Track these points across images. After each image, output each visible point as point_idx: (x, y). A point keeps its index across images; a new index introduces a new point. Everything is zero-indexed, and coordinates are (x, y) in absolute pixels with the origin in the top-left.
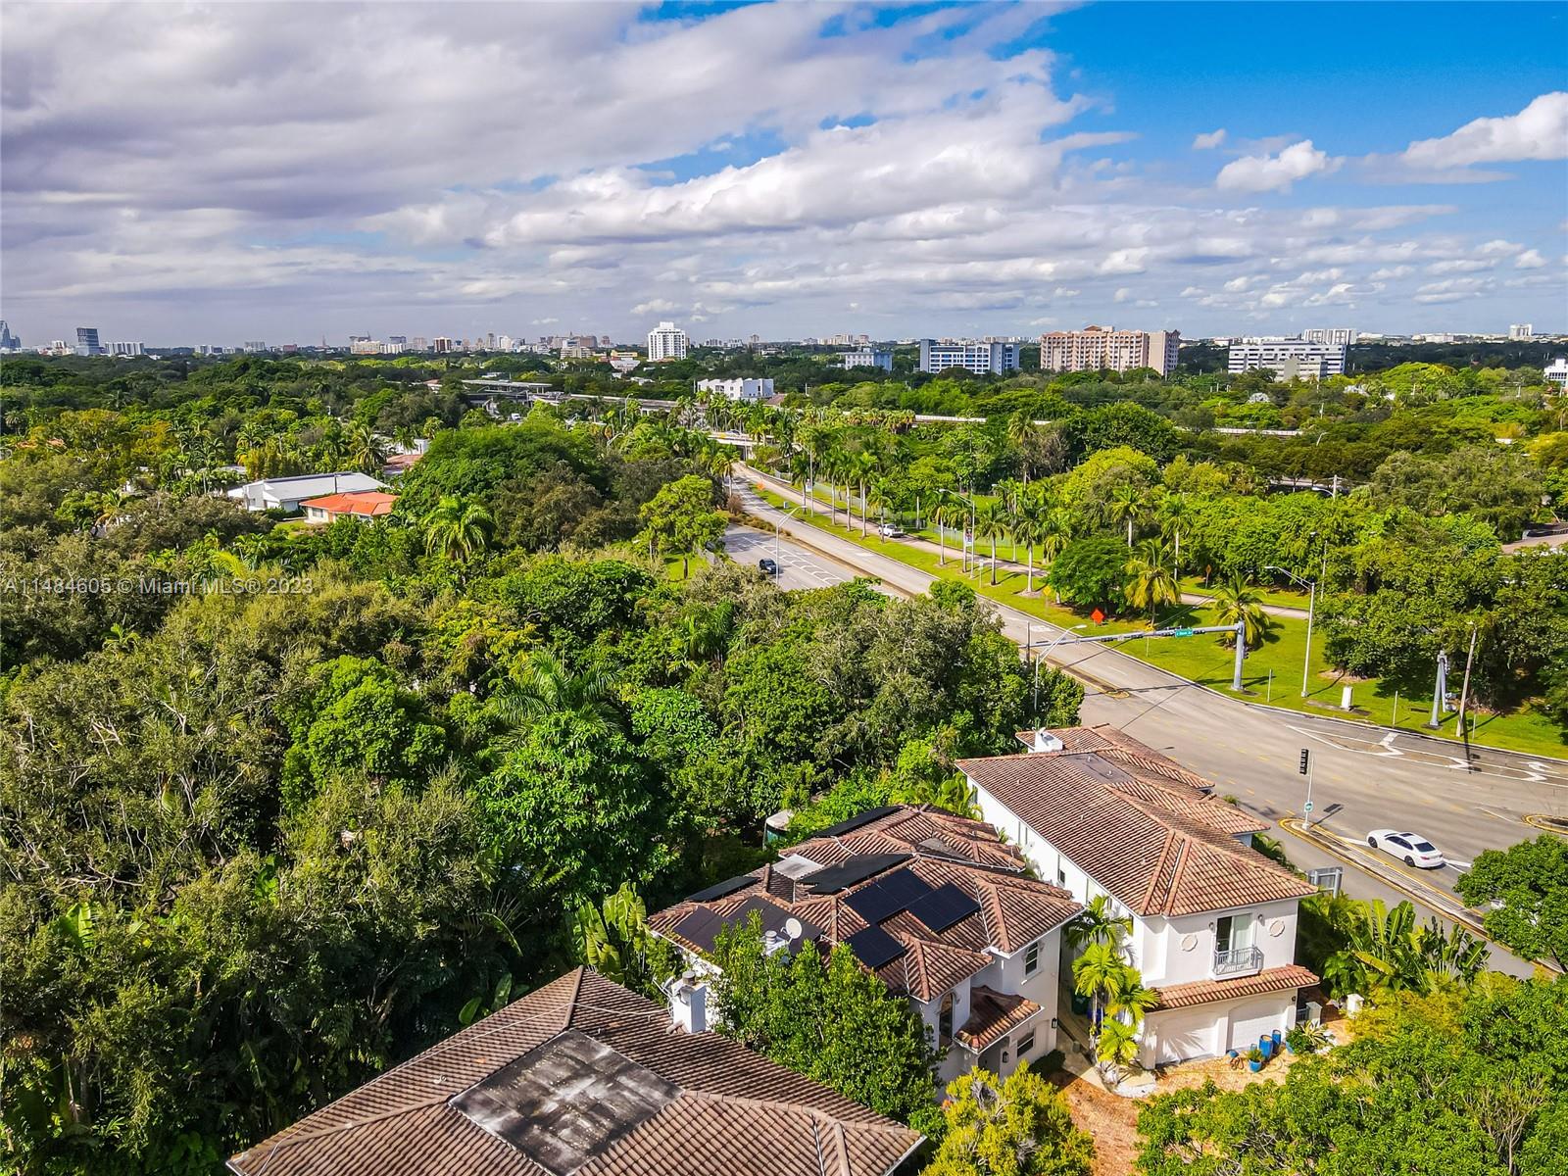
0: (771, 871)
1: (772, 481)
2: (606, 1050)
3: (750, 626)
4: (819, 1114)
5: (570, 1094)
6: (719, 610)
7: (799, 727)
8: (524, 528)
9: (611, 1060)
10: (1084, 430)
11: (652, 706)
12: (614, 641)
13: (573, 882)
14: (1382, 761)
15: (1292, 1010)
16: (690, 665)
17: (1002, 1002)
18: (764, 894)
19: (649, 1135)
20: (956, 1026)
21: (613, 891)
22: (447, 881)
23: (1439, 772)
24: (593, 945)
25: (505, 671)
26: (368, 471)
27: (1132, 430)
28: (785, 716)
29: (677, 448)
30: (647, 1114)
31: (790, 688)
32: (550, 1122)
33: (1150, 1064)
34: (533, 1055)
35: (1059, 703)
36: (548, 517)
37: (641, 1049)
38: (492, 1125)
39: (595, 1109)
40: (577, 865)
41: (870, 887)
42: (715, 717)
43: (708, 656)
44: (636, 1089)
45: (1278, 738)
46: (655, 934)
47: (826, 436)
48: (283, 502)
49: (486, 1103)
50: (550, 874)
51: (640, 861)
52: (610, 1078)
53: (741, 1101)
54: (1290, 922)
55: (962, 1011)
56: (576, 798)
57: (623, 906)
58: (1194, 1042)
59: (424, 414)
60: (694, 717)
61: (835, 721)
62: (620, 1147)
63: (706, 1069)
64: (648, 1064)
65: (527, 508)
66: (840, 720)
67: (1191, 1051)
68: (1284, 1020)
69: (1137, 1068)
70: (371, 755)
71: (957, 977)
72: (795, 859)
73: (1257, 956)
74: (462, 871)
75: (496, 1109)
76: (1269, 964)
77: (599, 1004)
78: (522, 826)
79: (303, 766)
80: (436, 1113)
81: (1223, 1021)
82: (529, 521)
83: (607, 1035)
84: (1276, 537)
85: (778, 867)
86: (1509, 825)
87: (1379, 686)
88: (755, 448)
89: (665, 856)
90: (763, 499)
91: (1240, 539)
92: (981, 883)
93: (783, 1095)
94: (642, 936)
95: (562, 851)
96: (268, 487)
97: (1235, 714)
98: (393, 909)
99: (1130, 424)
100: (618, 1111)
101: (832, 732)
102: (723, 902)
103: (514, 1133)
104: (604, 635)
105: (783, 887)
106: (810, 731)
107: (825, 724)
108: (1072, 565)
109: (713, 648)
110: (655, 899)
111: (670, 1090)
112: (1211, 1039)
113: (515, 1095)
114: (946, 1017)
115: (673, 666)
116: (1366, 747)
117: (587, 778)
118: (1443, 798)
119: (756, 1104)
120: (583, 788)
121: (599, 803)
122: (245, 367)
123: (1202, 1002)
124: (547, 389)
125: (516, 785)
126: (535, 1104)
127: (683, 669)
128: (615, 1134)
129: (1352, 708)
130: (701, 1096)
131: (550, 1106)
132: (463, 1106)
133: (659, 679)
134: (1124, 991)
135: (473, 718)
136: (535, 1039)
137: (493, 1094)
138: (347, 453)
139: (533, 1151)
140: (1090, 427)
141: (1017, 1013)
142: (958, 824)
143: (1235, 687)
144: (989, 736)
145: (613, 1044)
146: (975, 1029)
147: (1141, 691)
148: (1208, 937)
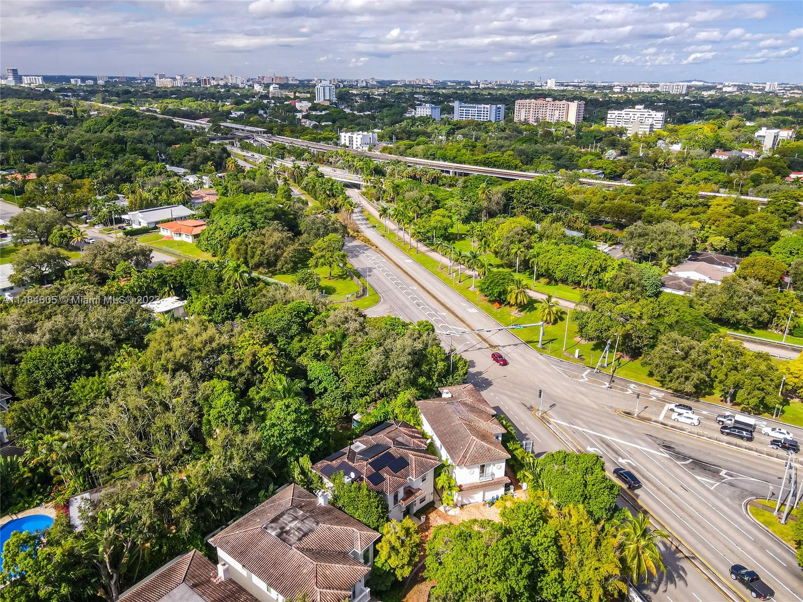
0: (350, 449)
1: (372, 206)
2: (301, 512)
3: (350, 339)
4: (355, 530)
5: (292, 525)
6: (339, 332)
7: (365, 386)
8: (261, 255)
9: (303, 515)
10: (513, 193)
11: (315, 369)
12: (301, 341)
13: (290, 454)
14: (579, 383)
15: (503, 489)
16: (328, 352)
17: (413, 491)
18: (346, 460)
19: (312, 536)
20: (399, 499)
21: (302, 456)
22: (254, 459)
23: (598, 389)
24: (296, 473)
25: (263, 363)
26: (185, 203)
27: (534, 194)
28: (360, 383)
29: (328, 192)
30: (311, 531)
31: (362, 373)
32: (287, 532)
33: (459, 505)
34: (282, 514)
35: (460, 369)
36: (271, 250)
37: (310, 511)
38: (274, 533)
39: (299, 529)
40: (291, 449)
41: (378, 459)
42: (337, 374)
43: (335, 349)
44: (309, 524)
45: (546, 372)
46: (314, 471)
47: (398, 186)
48: (148, 223)
49: (272, 527)
50: (284, 452)
51: (310, 444)
52: (302, 521)
53: (336, 527)
54: (503, 465)
55: (401, 494)
56: (290, 428)
57: (305, 461)
58: (472, 498)
59: (206, 159)
60: (329, 375)
61: (377, 384)
62: (305, 539)
63: (327, 517)
64: (312, 516)
65: (262, 246)
66: (378, 384)
67: (472, 501)
68: (501, 491)
69: (455, 506)
70: (229, 419)
71: (399, 487)
72: (358, 443)
73: (493, 474)
74: (259, 456)
75: (275, 529)
76: (497, 476)
77: (299, 497)
78: (275, 439)
79: (209, 422)
80: (259, 530)
81: (481, 493)
82: (263, 252)
83: (301, 508)
84: (576, 267)
85: (352, 447)
86: (610, 414)
87: (594, 345)
88: (366, 187)
89: (317, 442)
90: (367, 219)
91: (562, 267)
92: (411, 456)
93: (346, 524)
94: (311, 472)
95: (287, 445)
96: (140, 215)
97: (534, 359)
98: (241, 471)
99: (534, 191)
100: (304, 530)
101: (375, 388)
102: (334, 462)
103: (279, 536)
104: (296, 339)
105: (352, 455)
106: (368, 387)
107: (373, 385)
108: (487, 284)
109: (336, 347)
110: (314, 460)
111: (318, 523)
112: (478, 497)
113: (279, 525)
114: (396, 497)
115: (322, 352)
116: (576, 377)
117: (294, 422)
118: (594, 402)
119: (339, 527)
120: (293, 425)
121: (298, 429)
122: (111, 121)
123: (474, 488)
124: (264, 132)
125: (273, 425)
126: (283, 528)
127: (326, 353)
128: (304, 536)
129: (579, 356)
130: (325, 526)
131: (288, 528)
132: (266, 528)
133: (318, 357)
134: (449, 487)
135: (257, 397)
136: (283, 509)
137: (273, 525)
138: (174, 193)
139: (284, 540)
140: (516, 191)
141: (417, 494)
142: (410, 431)
143: (539, 345)
144: (433, 382)
145: (303, 510)
146: (404, 499)
147: (503, 347)
148: (477, 470)
